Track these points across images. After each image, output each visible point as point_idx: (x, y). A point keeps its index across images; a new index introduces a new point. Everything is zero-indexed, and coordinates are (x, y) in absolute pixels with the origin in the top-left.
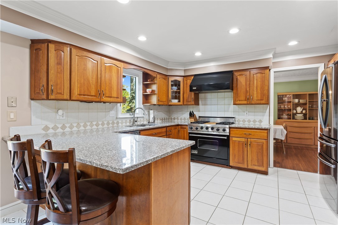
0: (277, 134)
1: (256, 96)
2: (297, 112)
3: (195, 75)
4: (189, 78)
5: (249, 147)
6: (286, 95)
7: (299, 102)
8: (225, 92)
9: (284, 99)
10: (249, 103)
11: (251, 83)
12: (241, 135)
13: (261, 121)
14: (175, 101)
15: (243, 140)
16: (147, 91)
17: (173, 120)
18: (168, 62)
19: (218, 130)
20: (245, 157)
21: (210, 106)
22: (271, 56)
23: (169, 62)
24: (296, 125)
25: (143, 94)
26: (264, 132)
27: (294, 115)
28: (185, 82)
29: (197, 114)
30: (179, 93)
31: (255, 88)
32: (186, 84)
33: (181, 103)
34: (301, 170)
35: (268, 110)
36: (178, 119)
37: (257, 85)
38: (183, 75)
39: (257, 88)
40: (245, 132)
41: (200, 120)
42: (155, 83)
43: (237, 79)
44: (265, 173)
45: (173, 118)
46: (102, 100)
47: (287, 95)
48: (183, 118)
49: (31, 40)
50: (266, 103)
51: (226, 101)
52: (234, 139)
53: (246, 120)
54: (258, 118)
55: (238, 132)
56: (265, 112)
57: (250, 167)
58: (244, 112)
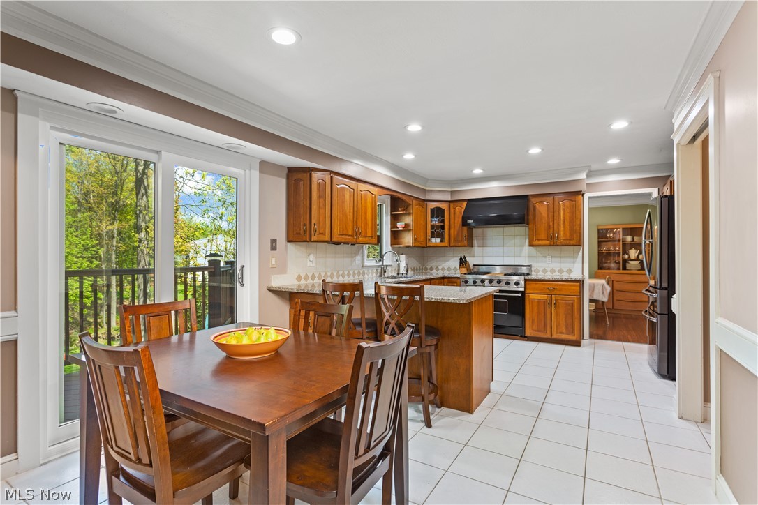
0: (596, 291)
1: (562, 233)
2: (629, 257)
3: (469, 201)
4: (459, 204)
5: (553, 308)
6: (612, 229)
7: (633, 240)
8: (515, 226)
9: (608, 236)
10: (552, 244)
11: (556, 214)
12: (542, 290)
13: (570, 271)
14: (436, 241)
15: (545, 297)
16: (398, 226)
17: (429, 270)
18: (426, 180)
19: (508, 284)
20: (548, 322)
21: (492, 248)
22: (583, 176)
23: (428, 179)
24: (628, 278)
25: (391, 231)
26: (574, 286)
27: (625, 262)
28: (452, 210)
29: (471, 261)
30: (443, 227)
31: (562, 222)
32: (454, 214)
33: (446, 243)
34: (629, 341)
35: (581, 254)
36: (437, 269)
37: (564, 217)
38: (450, 199)
39: (564, 222)
40: (548, 286)
41: (475, 270)
42: (409, 214)
43: (535, 208)
44: (577, 344)
45: (429, 267)
46: (358, 241)
47: (614, 229)
48: (446, 268)
49: (288, 168)
50: (578, 244)
51: (517, 241)
52: (532, 296)
53: (549, 269)
54: (565, 266)
55: (537, 286)
56: (577, 258)
57: (555, 336)
58: (545, 257)
